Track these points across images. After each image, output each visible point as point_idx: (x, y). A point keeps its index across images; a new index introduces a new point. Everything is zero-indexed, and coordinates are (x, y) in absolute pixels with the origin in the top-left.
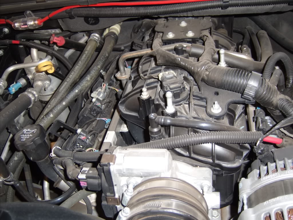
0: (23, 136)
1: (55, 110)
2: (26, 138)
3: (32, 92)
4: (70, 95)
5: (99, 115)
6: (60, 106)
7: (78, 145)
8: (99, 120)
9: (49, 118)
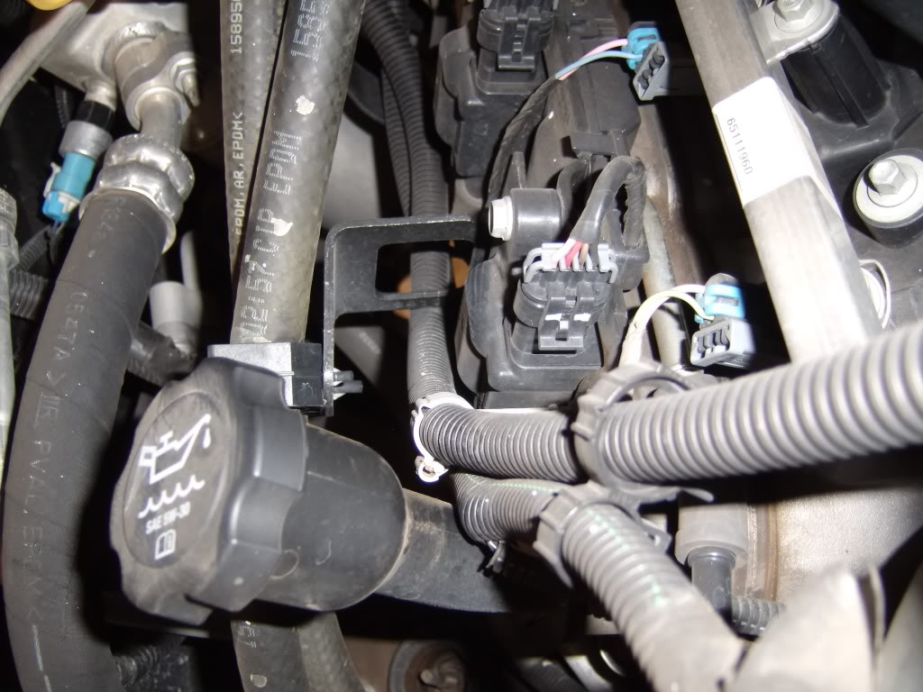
0: (151, 515)
1: (282, 184)
2: (177, 524)
3: (132, 157)
4: (303, 31)
5: (553, 52)
6: (290, 141)
7: (556, 323)
8: (571, 77)
9: (275, 248)
